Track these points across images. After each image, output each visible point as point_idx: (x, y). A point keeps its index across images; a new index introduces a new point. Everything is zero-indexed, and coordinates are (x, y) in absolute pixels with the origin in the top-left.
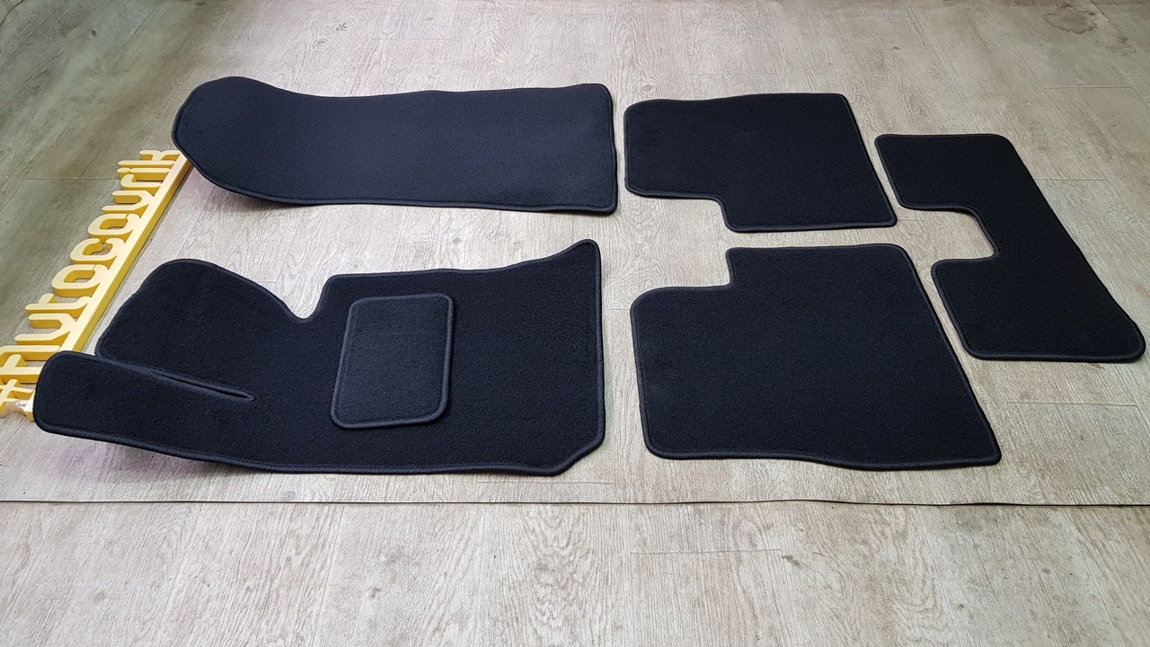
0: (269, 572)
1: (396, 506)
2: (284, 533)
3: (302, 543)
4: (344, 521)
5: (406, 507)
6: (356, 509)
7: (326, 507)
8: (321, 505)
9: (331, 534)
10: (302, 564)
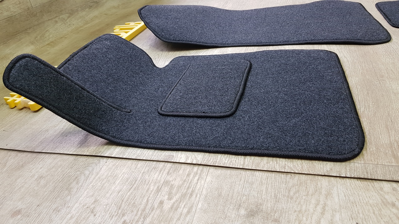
0: (144, 210)
1: (253, 172)
2: (162, 182)
3: (174, 191)
4: (209, 179)
5: (261, 173)
6: (219, 171)
7: (196, 168)
8: (192, 165)
9: (198, 187)
10: (172, 208)
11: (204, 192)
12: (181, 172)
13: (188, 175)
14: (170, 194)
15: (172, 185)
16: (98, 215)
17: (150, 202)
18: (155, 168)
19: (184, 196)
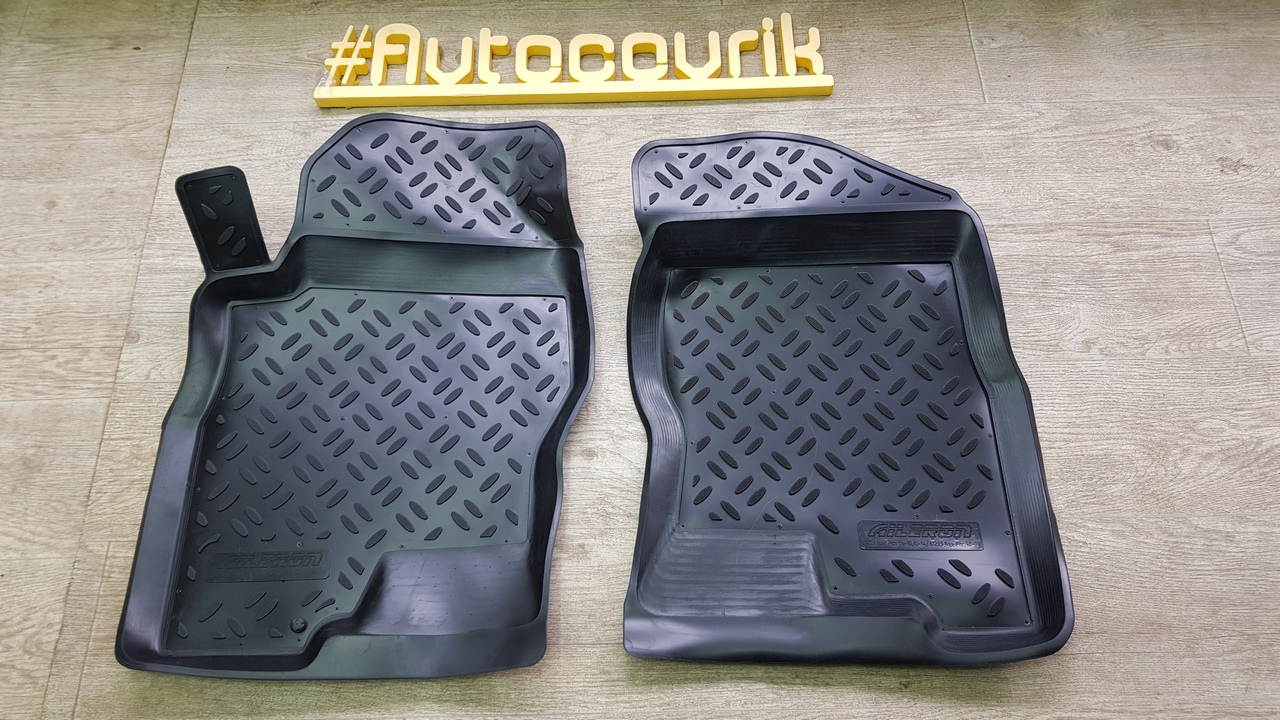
9: (76, 392)
10: (45, 372)
11: (65, 402)
12: (106, 362)
13: (98, 374)
14: (67, 362)
15: (81, 360)
16: (41, 295)
17: (56, 344)
18: (116, 326)
19: (63, 379)
